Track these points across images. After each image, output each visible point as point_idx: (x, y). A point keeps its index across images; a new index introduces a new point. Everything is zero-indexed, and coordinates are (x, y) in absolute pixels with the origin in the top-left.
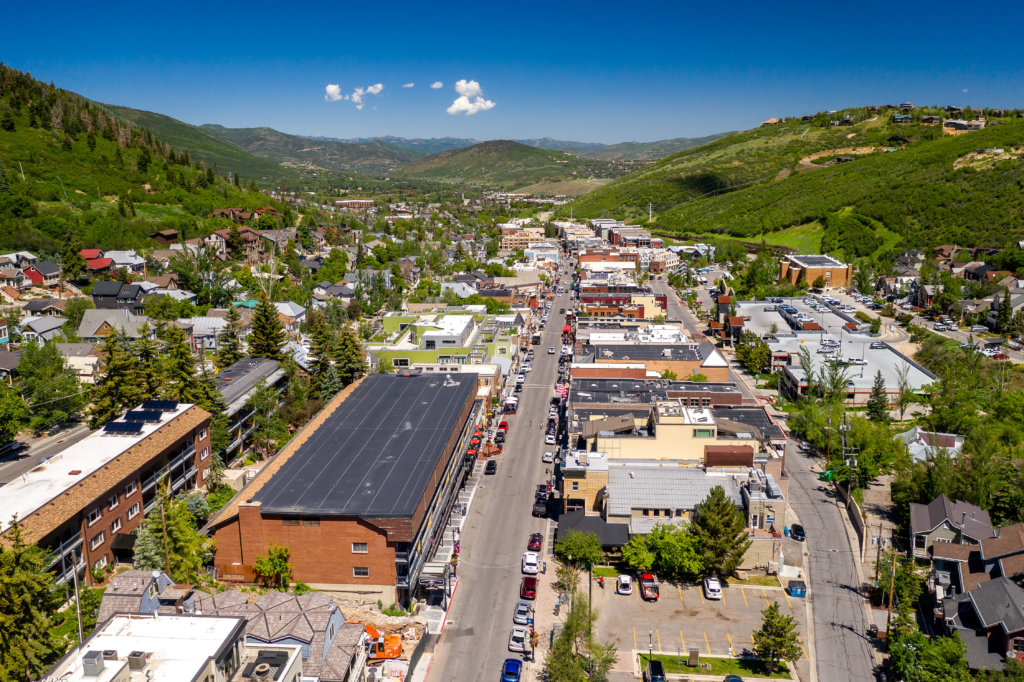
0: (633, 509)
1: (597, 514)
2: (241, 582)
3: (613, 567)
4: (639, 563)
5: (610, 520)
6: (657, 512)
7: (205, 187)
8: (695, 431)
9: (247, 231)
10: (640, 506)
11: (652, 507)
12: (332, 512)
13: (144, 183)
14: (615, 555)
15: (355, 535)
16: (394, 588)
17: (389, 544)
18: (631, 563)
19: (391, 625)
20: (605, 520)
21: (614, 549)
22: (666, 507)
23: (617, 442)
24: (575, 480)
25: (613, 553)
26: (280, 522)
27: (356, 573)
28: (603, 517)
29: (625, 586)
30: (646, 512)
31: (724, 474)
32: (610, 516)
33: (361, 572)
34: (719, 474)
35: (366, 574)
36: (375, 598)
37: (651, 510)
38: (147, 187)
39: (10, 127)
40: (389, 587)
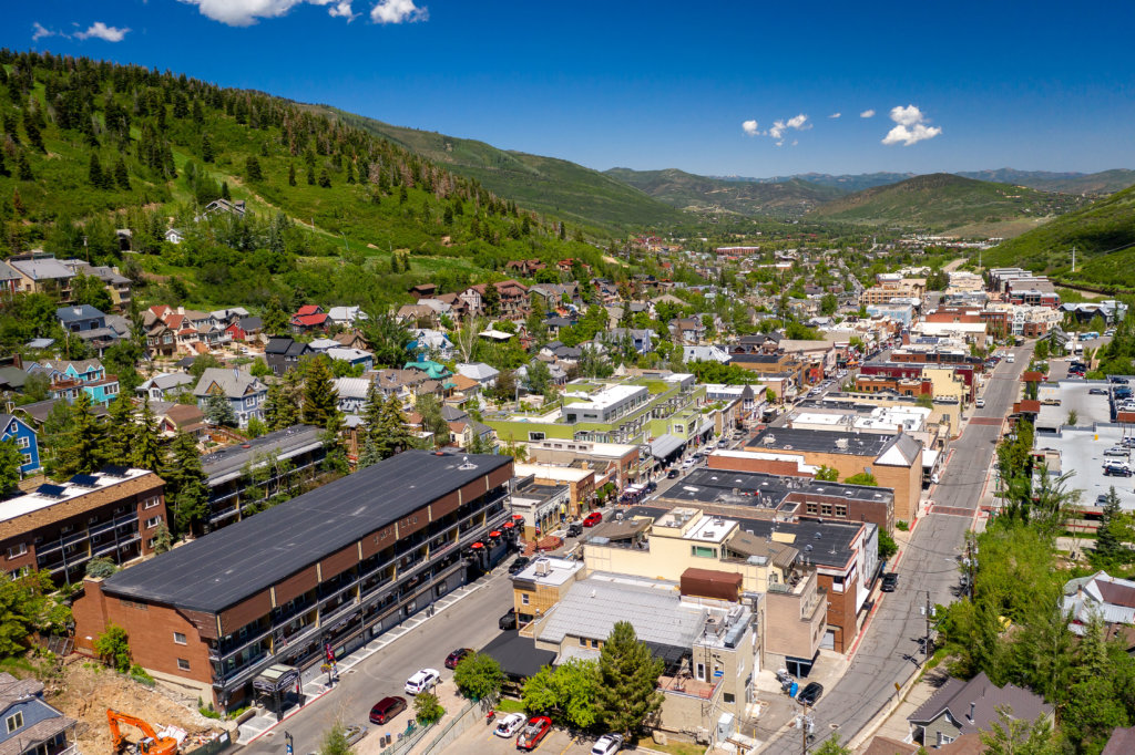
0: (568, 635)
2: (90, 657)
5: (538, 645)
6: (595, 643)
7: (516, 237)
8: (694, 548)
9: (513, 285)
10: (579, 634)
11: (590, 636)
12: (157, 597)
13: (445, 235)
15: (176, 625)
16: (211, 687)
17: (204, 639)
20: (534, 644)
23: (606, 551)
24: (526, 592)
25: (522, 685)
26: (118, 601)
27: (181, 665)
28: (534, 640)
30: (583, 640)
31: (702, 607)
32: (538, 640)
33: (185, 664)
34: (695, 606)
35: (187, 667)
36: (196, 694)
37: (590, 639)
38: (447, 239)
39: (326, 184)
40: (207, 685)
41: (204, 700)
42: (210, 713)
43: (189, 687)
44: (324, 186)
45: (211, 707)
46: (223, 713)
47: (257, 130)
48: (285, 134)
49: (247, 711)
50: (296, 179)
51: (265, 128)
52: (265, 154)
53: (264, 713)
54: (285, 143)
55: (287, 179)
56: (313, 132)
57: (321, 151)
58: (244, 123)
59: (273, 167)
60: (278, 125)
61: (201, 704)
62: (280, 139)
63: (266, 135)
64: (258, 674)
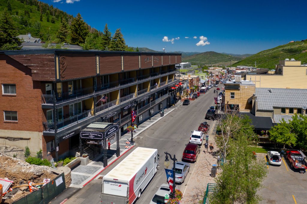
0: (274, 108)
1: (248, 111)
3: (261, 147)
4: (286, 141)
5: (258, 114)
6: (291, 110)
10: (279, 106)
11: (288, 106)
14: (263, 137)
15: (5, 75)
16: (41, 135)
18: (279, 140)
19: (23, 174)
20: (254, 115)
21: (262, 132)
22: (299, 107)
24: (232, 91)
25: (261, 135)
27: (6, 117)
28: (253, 113)
29: (275, 158)
30: (283, 110)
32: (258, 111)
35: (15, 118)
37: (287, 108)
39: (53, 22)
40: (36, 133)
41: (31, 150)
42: (38, 161)
43: (14, 139)
44: (52, 23)
45: (39, 155)
46: (52, 160)
47: (28, 6)
48: (38, 7)
49: (73, 161)
50: (43, 19)
51: (31, 5)
52: (31, 12)
53: (88, 163)
54: (38, 10)
55: (39, 19)
56: (48, 9)
57: (51, 14)
58: (23, 3)
59: (34, 15)
60: (36, 5)
61: (28, 153)
62: (37, 9)
63: (32, 7)
64: (85, 127)
